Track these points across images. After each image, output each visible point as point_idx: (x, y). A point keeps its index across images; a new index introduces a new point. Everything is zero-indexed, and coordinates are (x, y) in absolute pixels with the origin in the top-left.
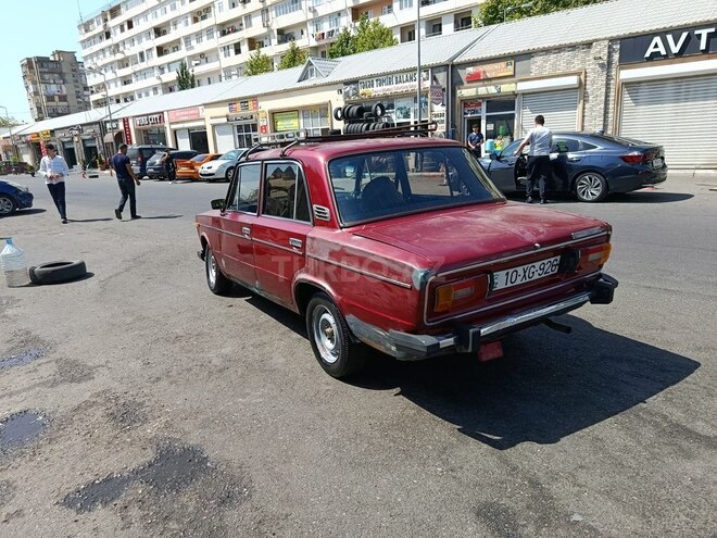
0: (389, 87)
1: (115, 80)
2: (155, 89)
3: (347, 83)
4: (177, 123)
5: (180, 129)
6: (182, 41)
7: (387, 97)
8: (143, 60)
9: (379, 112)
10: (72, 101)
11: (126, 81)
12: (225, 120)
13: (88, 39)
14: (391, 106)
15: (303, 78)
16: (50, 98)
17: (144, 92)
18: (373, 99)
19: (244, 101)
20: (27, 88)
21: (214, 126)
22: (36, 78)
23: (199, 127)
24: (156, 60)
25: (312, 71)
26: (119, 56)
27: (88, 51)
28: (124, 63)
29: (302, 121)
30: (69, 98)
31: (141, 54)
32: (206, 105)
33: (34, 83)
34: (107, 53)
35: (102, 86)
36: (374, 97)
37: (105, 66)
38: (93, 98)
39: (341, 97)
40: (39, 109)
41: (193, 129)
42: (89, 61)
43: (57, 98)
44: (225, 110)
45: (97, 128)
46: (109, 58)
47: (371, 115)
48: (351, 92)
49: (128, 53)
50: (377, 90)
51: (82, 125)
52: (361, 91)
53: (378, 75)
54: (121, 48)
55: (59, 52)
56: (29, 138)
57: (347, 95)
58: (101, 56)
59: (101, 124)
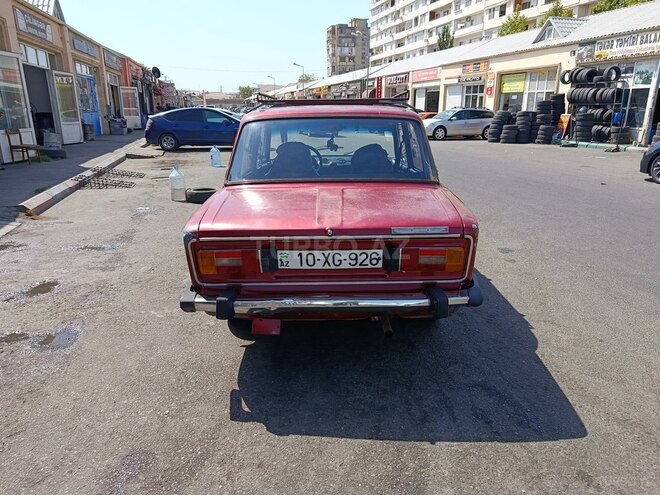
0: (631, 48)
1: (391, 43)
2: (422, 51)
3: (582, 44)
4: (418, 83)
5: (419, 88)
6: (453, 5)
7: (626, 59)
8: (416, 25)
9: (614, 76)
10: (358, 60)
11: (400, 44)
12: (456, 81)
13: (377, 8)
14: (631, 70)
15: (540, 38)
16: (342, 59)
17: (413, 53)
18: (608, 61)
19: (477, 62)
20: (328, 50)
21: (446, 86)
22: (336, 42)
23: (435, 87)
24: (427, 24)
25: (550, 31)
26: (399, 21)
27: (375, 18)
28: (400, 28)
29: (528, 83)
30: (356, 59)
31: (416, 19)
32: (443, 66)
33: (333, 46)
34: (390, 19)
35: (380, 49)
36: (610, 60)
37: (386, 30)
38: (373, 58)
39: (574, 59)
40: (333, 67)
41: (431, 88)
42: (375, 26)
43: (347, 59)
44: (458, 71)
45: (359, 85)
46: (391, 23)
47: (602, 80)
48: (585, 54)
49: (405, 19)
50: (616, 51)
51: (349, 82)
52: (596, 53)
53: (620, 35)
54: (401, 14)
55: (355, 20)
56: (315, 91)
57: (580, 56)
58: (384, 22)
59: (362, 82)
